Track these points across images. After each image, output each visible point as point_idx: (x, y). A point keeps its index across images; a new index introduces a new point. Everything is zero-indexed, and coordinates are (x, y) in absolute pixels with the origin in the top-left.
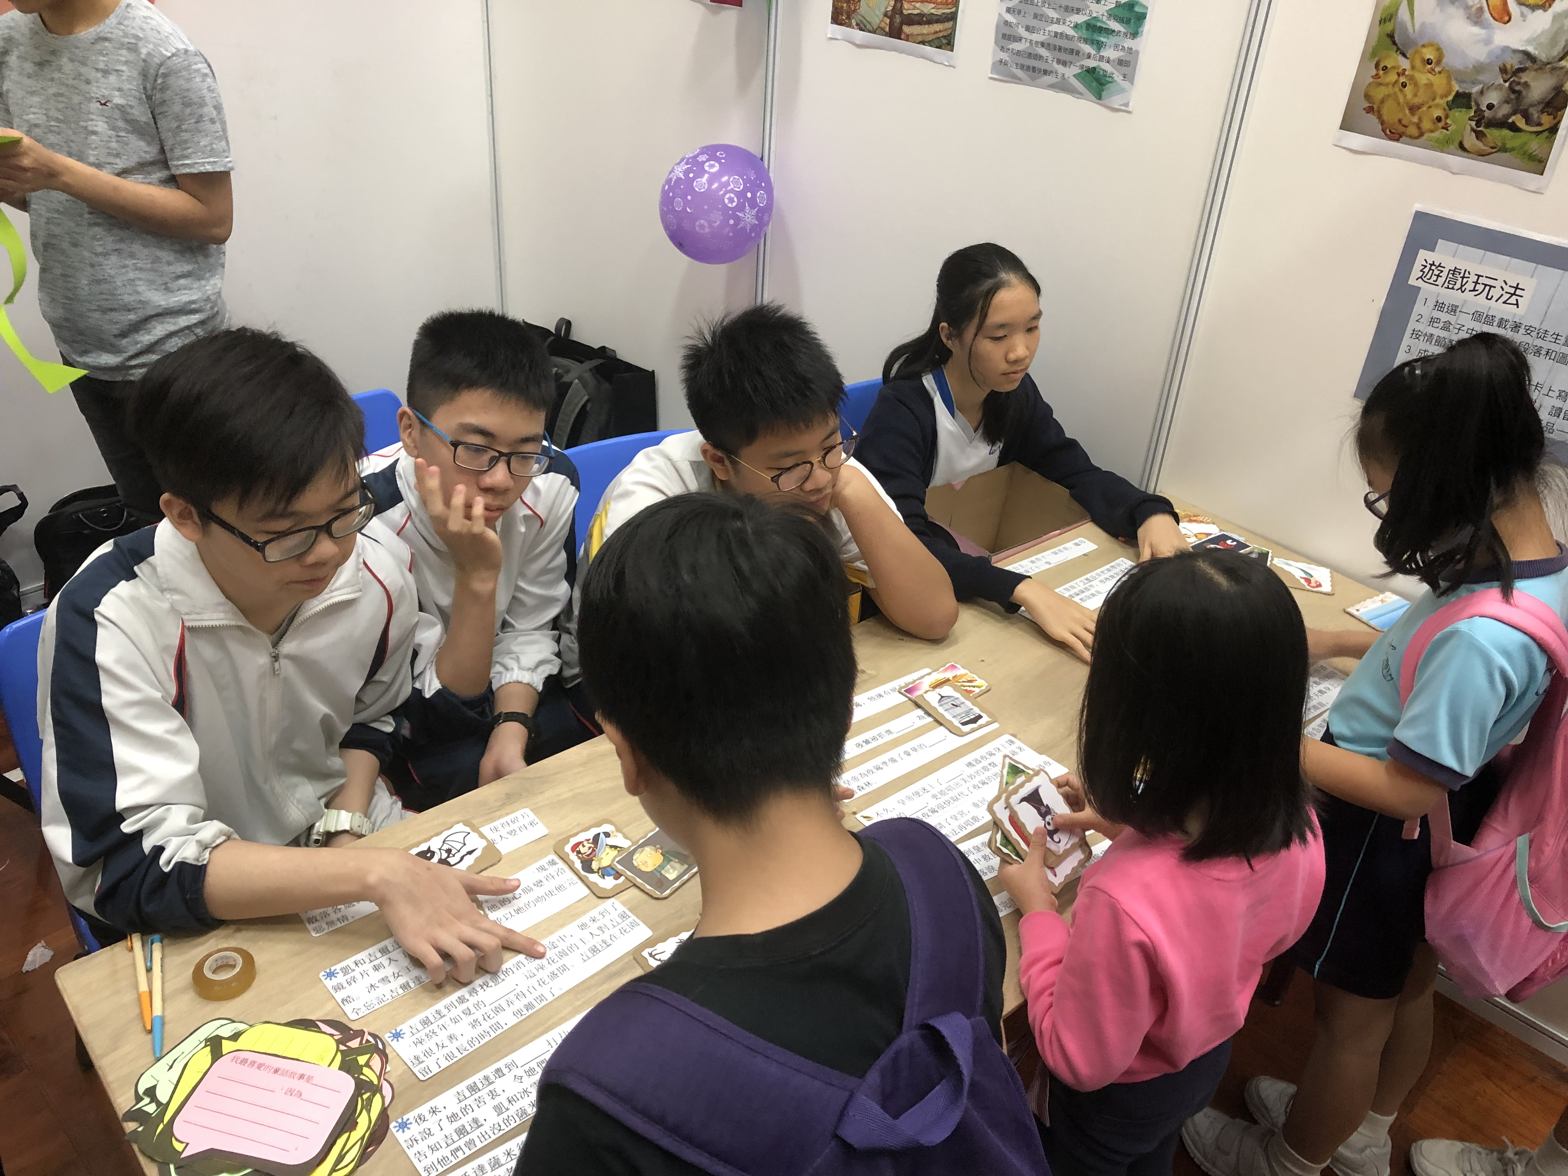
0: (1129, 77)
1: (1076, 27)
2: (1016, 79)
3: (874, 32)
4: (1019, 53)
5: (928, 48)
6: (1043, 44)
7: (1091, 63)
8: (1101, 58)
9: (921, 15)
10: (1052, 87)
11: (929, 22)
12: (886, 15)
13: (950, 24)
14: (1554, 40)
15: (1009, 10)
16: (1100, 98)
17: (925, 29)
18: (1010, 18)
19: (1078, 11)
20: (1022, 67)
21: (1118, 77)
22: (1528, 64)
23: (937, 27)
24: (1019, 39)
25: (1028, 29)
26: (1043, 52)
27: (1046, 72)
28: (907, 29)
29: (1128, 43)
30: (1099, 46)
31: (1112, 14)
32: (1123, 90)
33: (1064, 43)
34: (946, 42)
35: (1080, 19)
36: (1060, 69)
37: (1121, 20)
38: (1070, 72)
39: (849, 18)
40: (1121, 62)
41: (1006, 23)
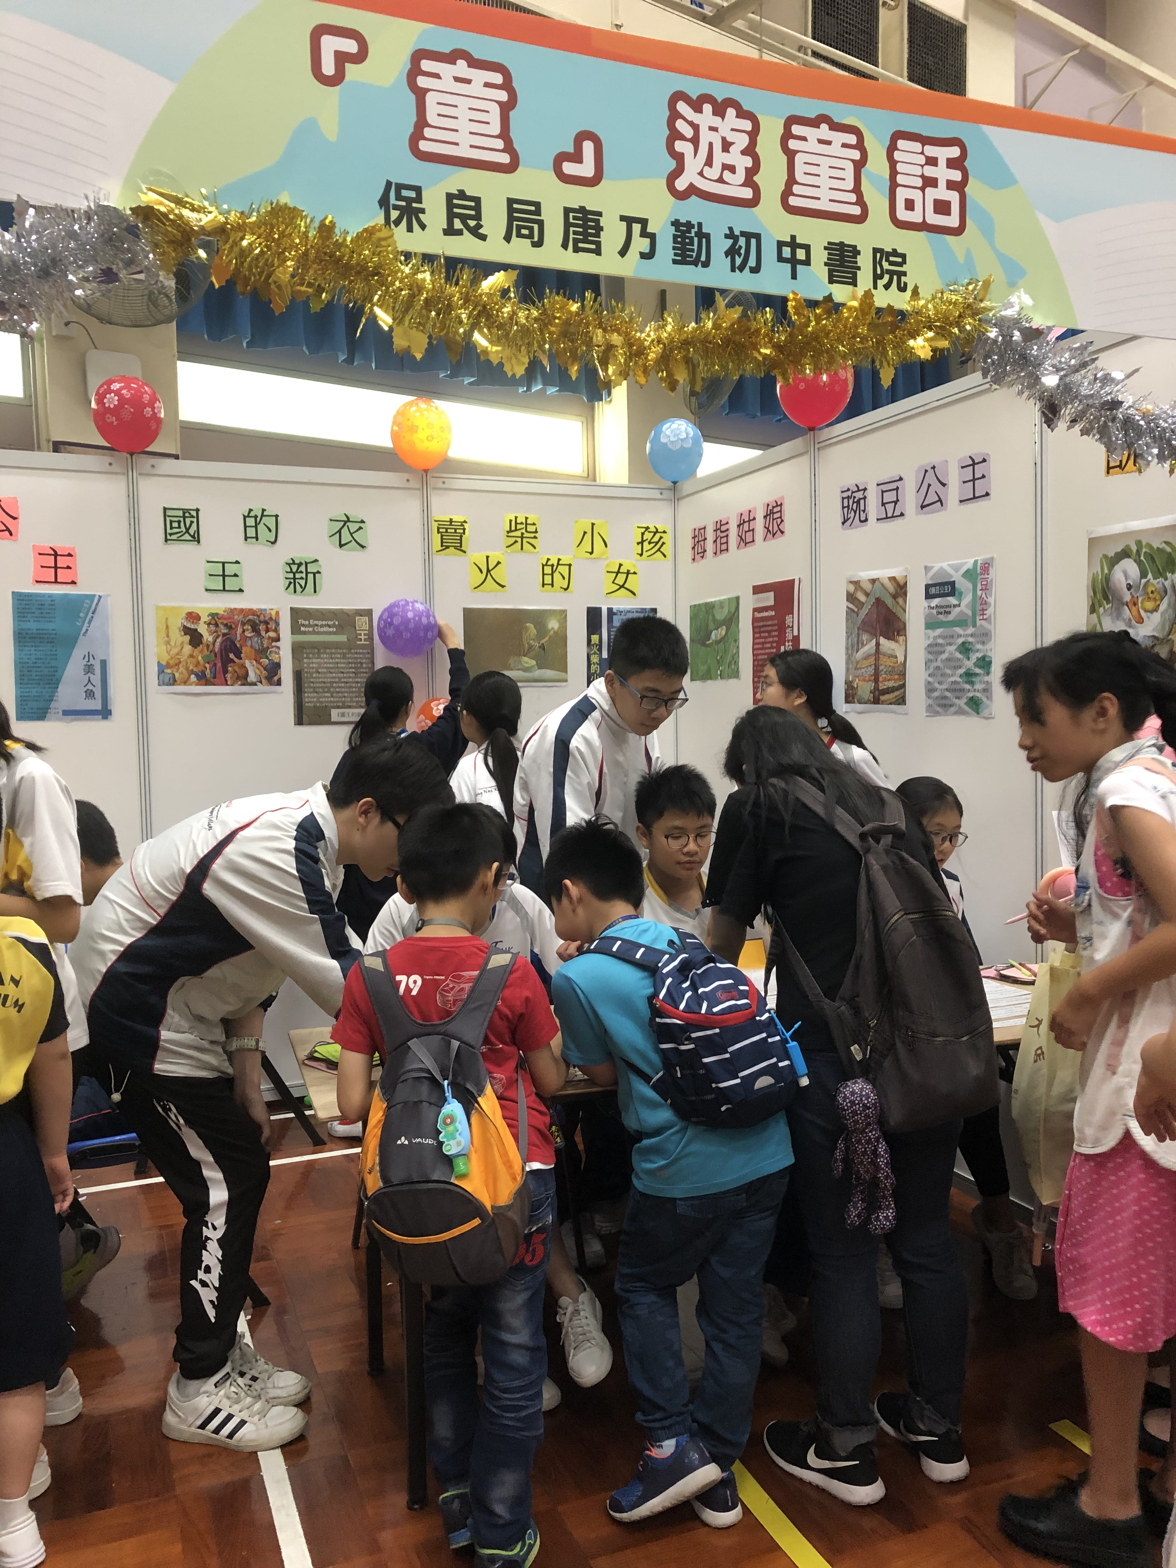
0: (990, 698)
1: (961, 676)
2: (937, 713)
3: (866, 703)
4: (937, 698)
5: (893, 706)
6: (947, 690)
7: (970, 695)
8: (975, 690)
9: (888, 688)
10: (956, 713)
11: (893, 692)
12: (871, 692)
13: (902, 691)
14: (1163, 628)
15: (929, 675)
16: (978, 713)
17: (891, 696)
18: (930, 679)
19: (960, 667)
20: (939, 705)
21: (984, 699)
22: (1156, 642)
23: (897, 693)
24: (935, 690)
25: (940, 683)
26: (948, 694)
27: (951, 706)
28: (882, 698)
29: (986, 678)
30: (972, 683)
31: (976, 665)
32: (988, 706)
33: (957, 687)
34: (901, 701)
35: (961, 671)
36: (957, 701)
37: (980, 667)
38: (962, 702)
39: (853, 698)
40: (985, 690)
41: (929, 682)
